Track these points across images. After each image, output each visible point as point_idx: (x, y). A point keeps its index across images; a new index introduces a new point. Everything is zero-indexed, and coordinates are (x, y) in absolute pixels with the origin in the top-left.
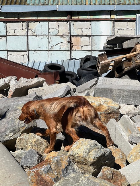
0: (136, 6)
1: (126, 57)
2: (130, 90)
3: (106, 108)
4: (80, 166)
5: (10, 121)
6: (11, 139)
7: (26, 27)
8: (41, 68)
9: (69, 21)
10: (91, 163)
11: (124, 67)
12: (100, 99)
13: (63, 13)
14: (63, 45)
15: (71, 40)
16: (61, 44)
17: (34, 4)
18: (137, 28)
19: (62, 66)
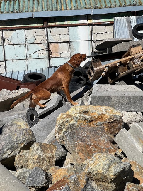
0: (113, 9)
1: (120, 62)
2: (129, 97)
3: (109, 117)
4: (98, 183)
5: (7, 138)
6: (9, 157)
7: (2, 36)
8: (21, 78)
9: (45, 27)
10: (112, 180)
11: (119, 72)
12: (101, 108)
13: (39, 20)
14: (41, 53)
15: (49, 47)
16: (39, 52)
17: (8, 12)
18: (116, 32)
19: (42, 74)
